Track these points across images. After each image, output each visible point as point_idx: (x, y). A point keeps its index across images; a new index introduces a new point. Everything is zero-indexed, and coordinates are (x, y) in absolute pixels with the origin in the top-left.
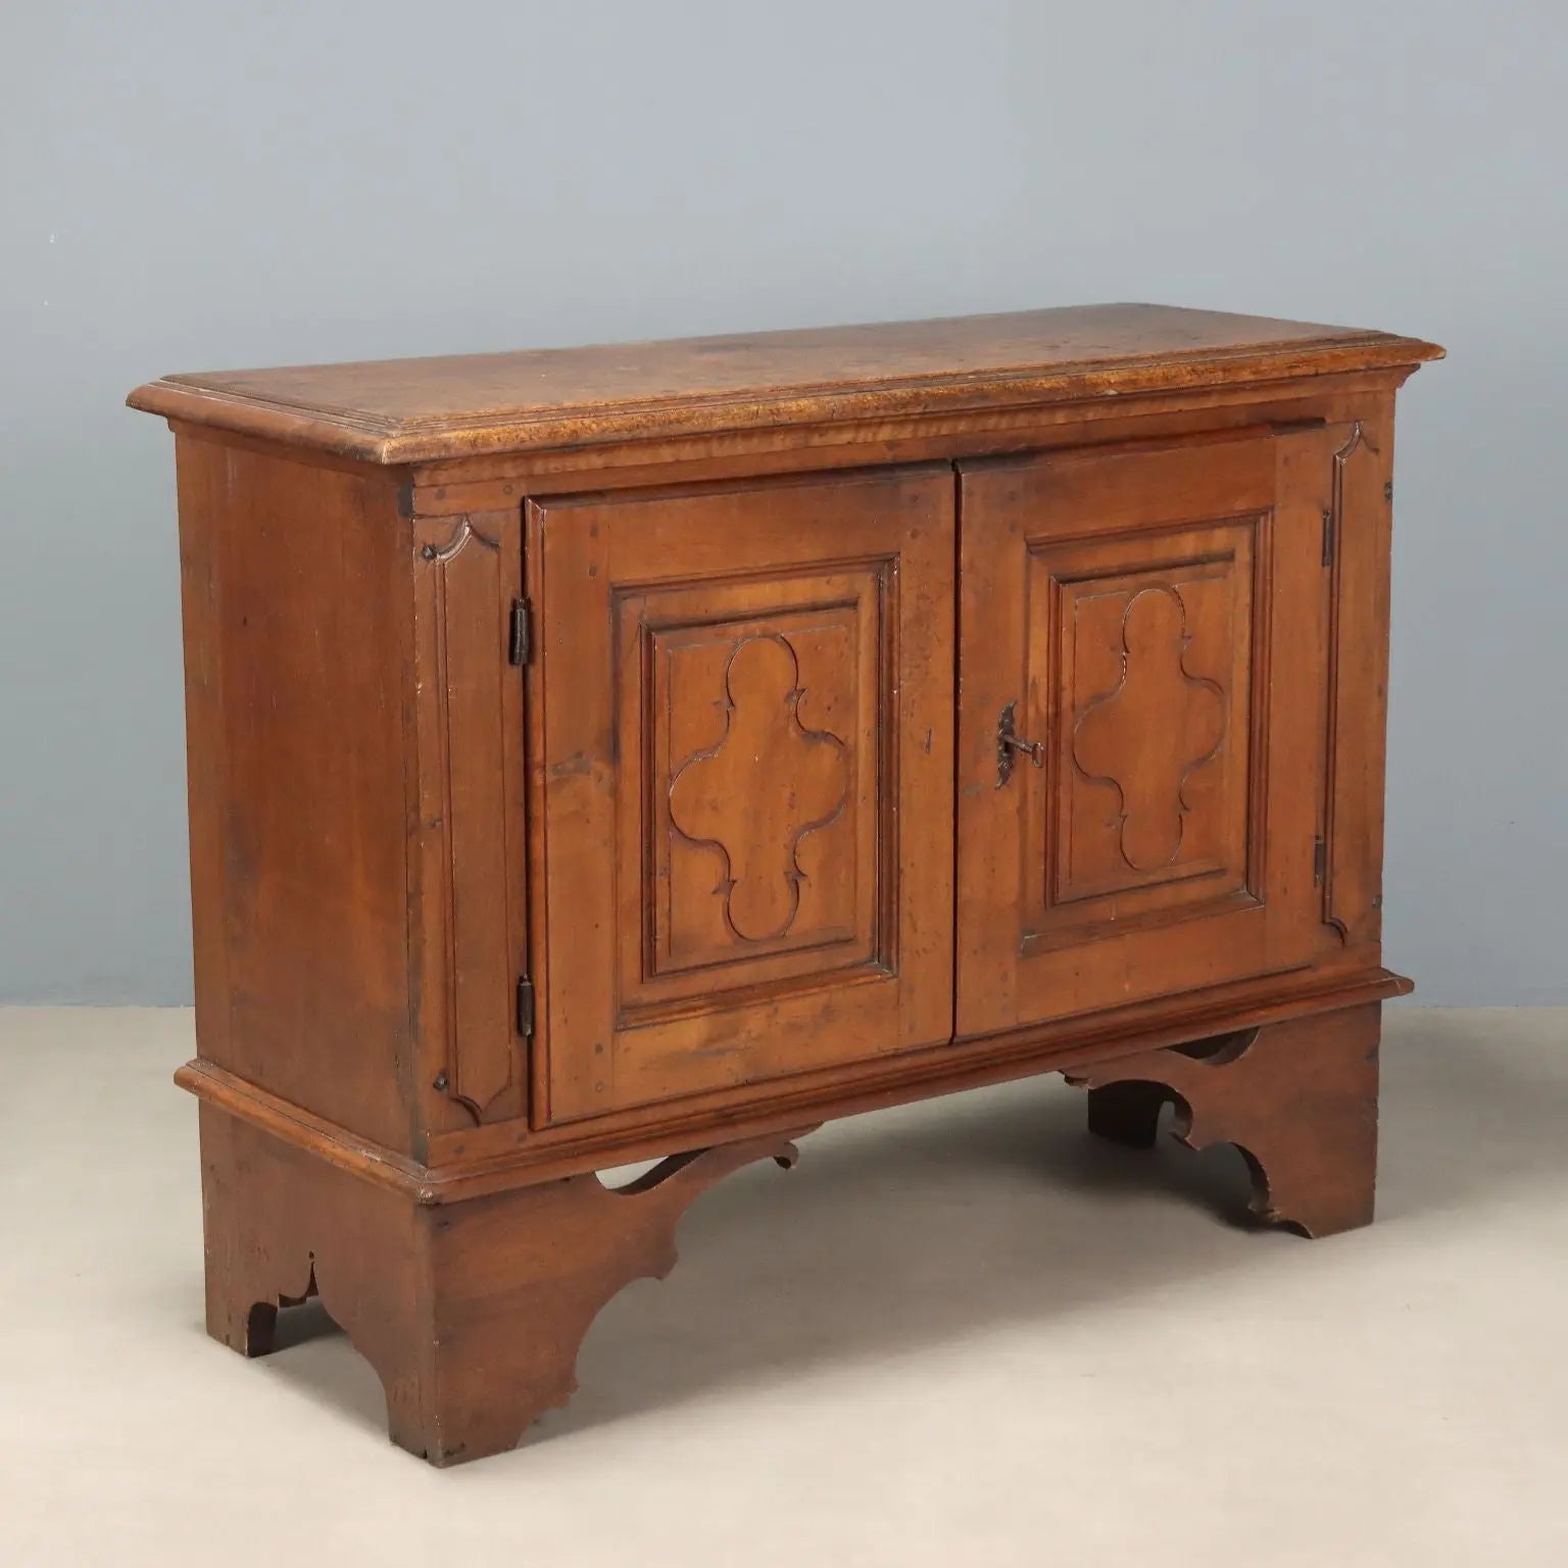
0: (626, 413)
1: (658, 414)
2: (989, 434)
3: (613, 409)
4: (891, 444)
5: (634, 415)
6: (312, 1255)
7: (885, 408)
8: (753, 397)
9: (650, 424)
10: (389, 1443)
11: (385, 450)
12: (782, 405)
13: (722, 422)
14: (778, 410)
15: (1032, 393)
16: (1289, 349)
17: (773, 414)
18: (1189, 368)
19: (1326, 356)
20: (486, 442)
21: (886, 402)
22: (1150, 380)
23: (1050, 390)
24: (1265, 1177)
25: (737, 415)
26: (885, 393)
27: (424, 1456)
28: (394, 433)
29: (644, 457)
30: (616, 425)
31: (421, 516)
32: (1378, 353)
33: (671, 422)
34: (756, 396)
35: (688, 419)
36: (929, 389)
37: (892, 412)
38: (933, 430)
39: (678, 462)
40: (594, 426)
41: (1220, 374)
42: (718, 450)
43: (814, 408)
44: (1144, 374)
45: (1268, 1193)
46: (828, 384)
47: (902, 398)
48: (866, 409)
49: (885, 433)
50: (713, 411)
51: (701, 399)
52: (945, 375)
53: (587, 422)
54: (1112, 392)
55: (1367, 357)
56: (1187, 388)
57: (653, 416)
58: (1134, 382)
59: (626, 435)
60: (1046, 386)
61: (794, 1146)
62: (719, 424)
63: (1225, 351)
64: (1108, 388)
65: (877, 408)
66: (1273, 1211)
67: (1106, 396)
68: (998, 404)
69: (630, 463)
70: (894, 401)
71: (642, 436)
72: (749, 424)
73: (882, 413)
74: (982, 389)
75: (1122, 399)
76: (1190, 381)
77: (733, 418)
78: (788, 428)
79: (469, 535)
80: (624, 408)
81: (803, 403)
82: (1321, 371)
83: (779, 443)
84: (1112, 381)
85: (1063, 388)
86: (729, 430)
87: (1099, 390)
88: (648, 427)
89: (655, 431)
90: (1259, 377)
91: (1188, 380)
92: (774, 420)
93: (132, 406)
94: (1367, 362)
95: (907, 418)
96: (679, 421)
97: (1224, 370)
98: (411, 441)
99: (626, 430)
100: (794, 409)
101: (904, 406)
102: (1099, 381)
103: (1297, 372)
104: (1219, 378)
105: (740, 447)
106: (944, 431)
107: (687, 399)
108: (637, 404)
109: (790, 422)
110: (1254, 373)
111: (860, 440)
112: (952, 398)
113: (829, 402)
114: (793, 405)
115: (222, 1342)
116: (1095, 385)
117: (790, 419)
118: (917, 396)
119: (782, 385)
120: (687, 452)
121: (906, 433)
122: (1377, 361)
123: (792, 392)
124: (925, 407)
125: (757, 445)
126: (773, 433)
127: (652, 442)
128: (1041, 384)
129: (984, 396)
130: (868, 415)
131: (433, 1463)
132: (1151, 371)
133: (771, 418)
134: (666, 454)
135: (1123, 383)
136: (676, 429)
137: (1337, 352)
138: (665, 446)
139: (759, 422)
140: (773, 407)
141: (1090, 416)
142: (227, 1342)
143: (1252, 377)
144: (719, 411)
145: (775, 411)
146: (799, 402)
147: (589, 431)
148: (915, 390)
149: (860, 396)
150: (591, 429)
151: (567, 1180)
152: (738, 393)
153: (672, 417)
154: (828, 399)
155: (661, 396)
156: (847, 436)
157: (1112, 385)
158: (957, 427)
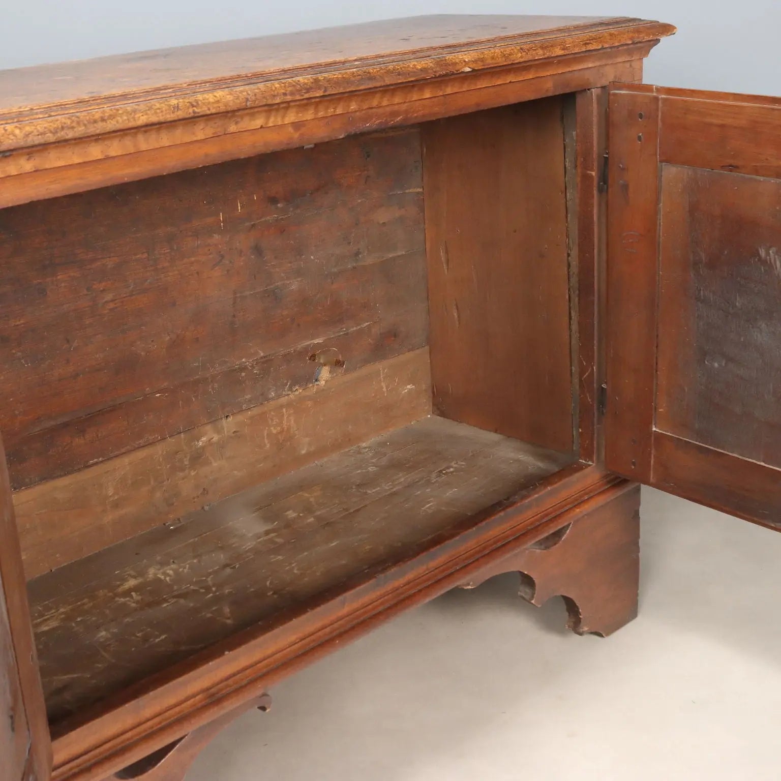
0: (50, 116)
1: (83, 114)
2: (374, 110)
3: (37, 114)
4: (297, 126)
5: (59, 117)
7: (292, 94)
8: (173, 92)
9: (74, 124)
12: (200, 97)
13: (145, 117)
14: (197, 101)
15: (409, 74)
16: (578, 30)
17: (193, 106)
18: (518, 48)
19: (606, 35)
21: (290, 89)
22: (493, 58)
23: (421, 69)
24: (578, 609)
25: (160, 111)
26: (290, 80)
29: (74, 157)
30: (40, 128)
32: (638, 31)
33: (95, 122)
34: (178, 90)
35: (112, 117)
36: (326, 75)
37: (298, 97)
38: (331, 111)
39: (107, 158)
40: (17, 132)
41: (540, 52)
42: (144, 143)
43: (230, 98)
44: (488, 53)
45: (580, 618)
46: (239, 76)
47: (305, 84)
48: (274, 96)
49: (291, 117)
50: (136, 107)
51: (124, 97)
52: (335, 63)
53: (9, 127)
54: (468, 69)
55: (631, 35)
56: (519, 63)
57: (78, 117)
58: (482, 60)
59: (51, 138)
62: (142, 120)
63: (537, 34)
64: (465, 66)
65: (285, 94)
66: (583, 629)
67: (463, 72)
68: (383, 84)
69: (61, 163)
70: (298, 87)
71: (67, 137)
72: (170, 117)
73: (289, 98)
74: (369, 73)
75: (476, 74)
76: (522, 57)
77: (156, 113)
78: (208, 117)
80: (48, 111)
81: (219, 94)
82: (606, 46)
83: (201, 132)
84: (467, 60)
85: (432, 68)
86: (153, 124)
87: (458, 67)
88: (73, 128)
89: (80, 131)
90: (567, 52)
91: (518, 57)
92: (194, 112)
94: (631, 39)
95: (309, 101)
96: (103, 120)
97: (542, 48)
99: (51, 132)
100: (211, 100)
101: (308, 90)
102: (457, 61)
103: (590, 47)
104: (540, 54)
105: (165, 139)
106: (339, 111)
107: (110, 99)
108: (62, 106)
109: (209, 112)
110: (563, 49)
111: (271, 124)
112: (345, 81)
113: (241, 92)
114: (210, 97)
116: (455, 64)
117: (209, 109)
118: (316, 81)
119: (200, 79)
120: (115, 148)
121: (309, 115)
122: (638, 38)
123: (208, 85)
124: (325, 91)
125: (180, 135)
126: (195, 123)
127: (80, 141)
128: (414, 65)
129: (371, 78)
130: (278, 101)
132: (493, 51)
133: (191, 110)
134: (95, 152)
135: (475, 61)
136: (100, 128)
137: (612, 31)
138: (93, 144)
139: (180, 114)
140: (192, 99)
141: (449, 90)
143: (561, 53)
144: (142, 107)
145: (195, 104)
146: (215, 94)
147: (11, 137)
148: (314, 77)
149: (269, 84)
150: (15, 135)
152: (159, 89)
153: (97, 116)
154: (242, 88)
155: (86, 97)
156: (259, 122)
157: (466, 63)
158: (349, 107)
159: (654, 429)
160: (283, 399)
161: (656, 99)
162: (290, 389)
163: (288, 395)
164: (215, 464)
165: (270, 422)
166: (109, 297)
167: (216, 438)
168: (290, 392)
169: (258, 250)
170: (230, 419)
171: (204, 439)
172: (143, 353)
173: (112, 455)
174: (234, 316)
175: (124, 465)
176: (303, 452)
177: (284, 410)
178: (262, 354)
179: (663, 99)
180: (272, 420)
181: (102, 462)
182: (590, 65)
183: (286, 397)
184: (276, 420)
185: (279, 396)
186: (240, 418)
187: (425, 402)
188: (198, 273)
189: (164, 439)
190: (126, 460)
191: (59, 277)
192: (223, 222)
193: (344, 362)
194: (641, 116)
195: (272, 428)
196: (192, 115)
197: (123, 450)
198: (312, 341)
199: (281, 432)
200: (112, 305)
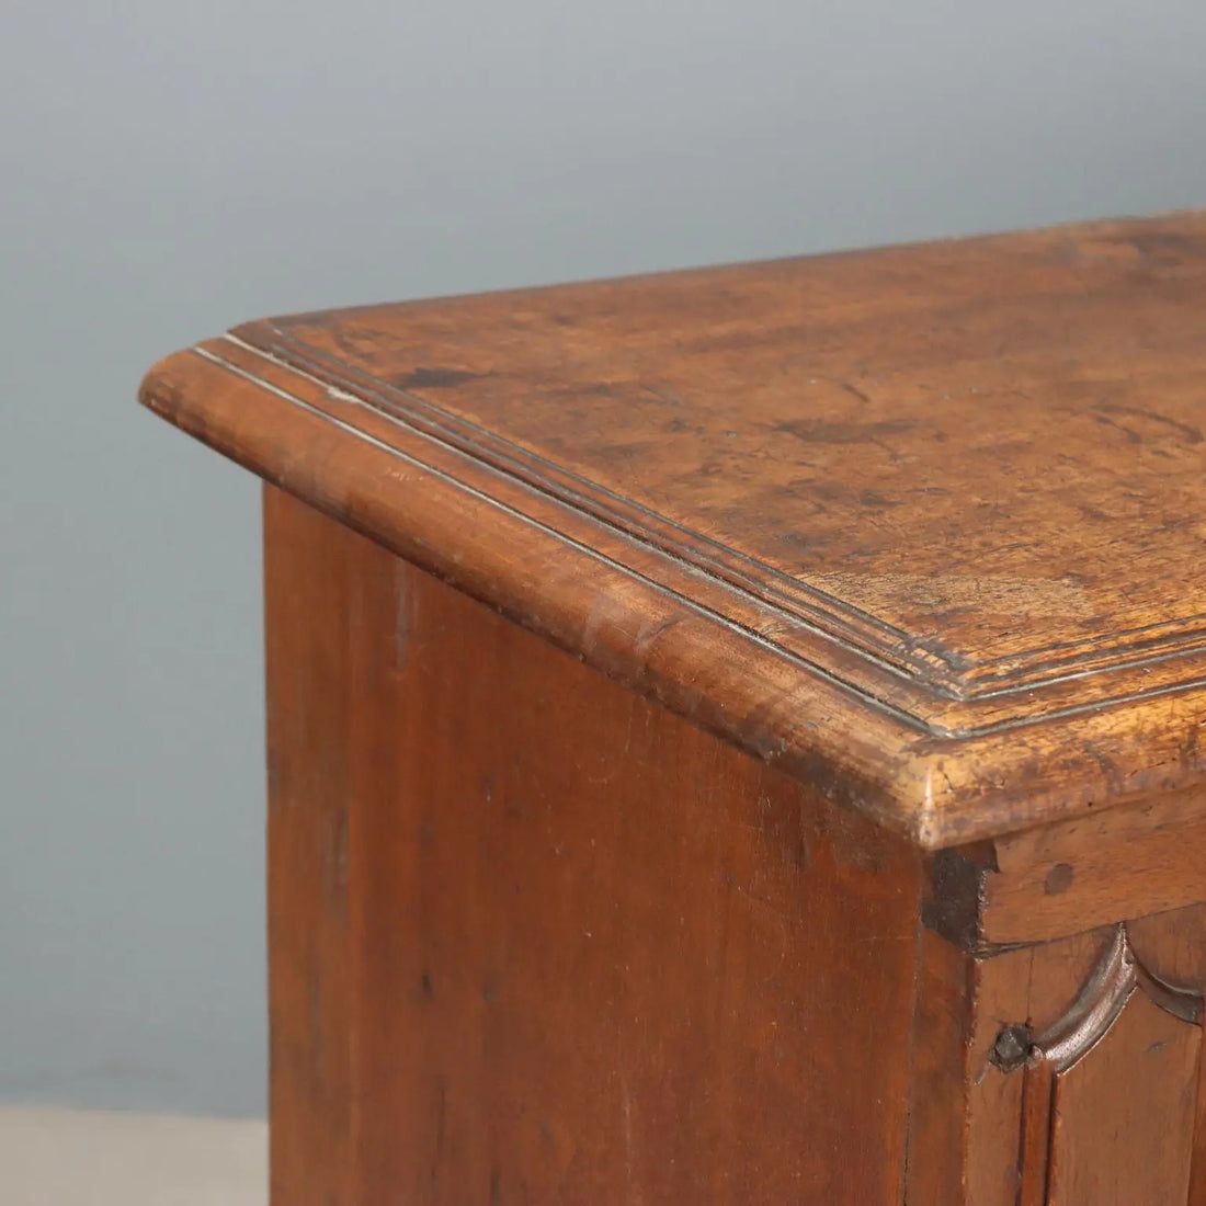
11: (928, 793)
28: (947, 723)
31: (999, 949)
79: (1127, 989)
93: (149, 406)
98: (1000, 756)
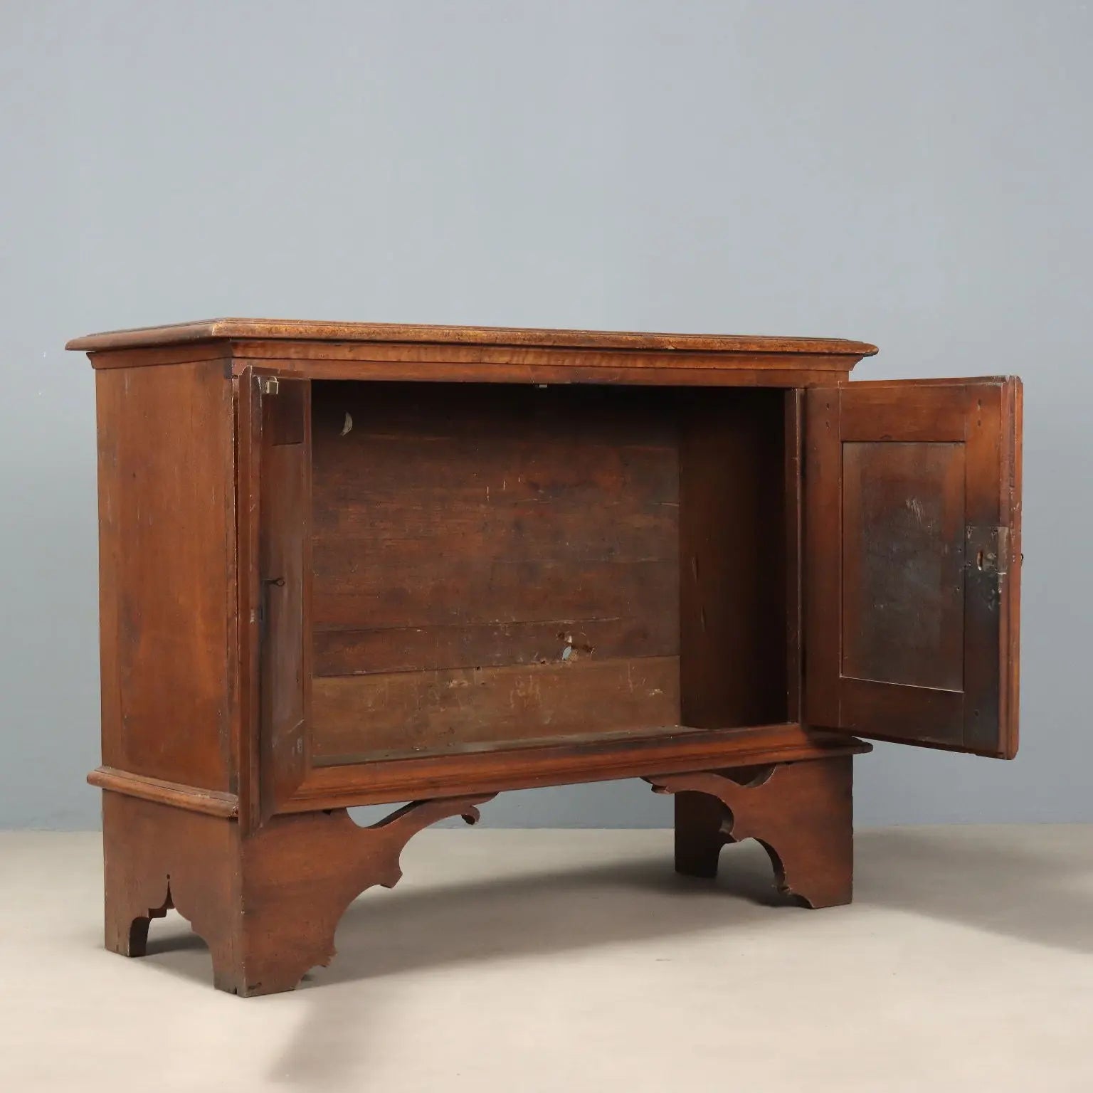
2: (595, 369)
4: (534, 367)
5: (371, 327)
6: (168, 877)
10: (213, 988)
13: (427, 335)
14: (461, 333)
15: (621, 342)
16: (782, 338)
17: (458, 335)
18: (719, 340)
19: (804, 343)
20: (278, 331)
22: (694, 343)
23: (632, 341)
24: (782, 864)
26: (529, 332)
27: (235, 993)
29: (378, 356)
30: (360, 330)
32: (836, 344)
37: (533, 344)
38: (561, 361)
39: (399, 362)
41: (739, 346)
42: (425, 356)
43: (484, 335)
44: (691, 340)
45: (784, 875)
47: (539, 335)
48: (517, 339)
49: (530, 359)
54: (673, 349)
55: (828, 346)
56: (721, 352)
57: (383, 330)
58: (685, 343)
59: (366, 337)
60: (630, 339)
61: (476, 809)
62: (425, 338)
64: (668, 344)
65: (524, 339)
66: (788, 888)
67: (667, 349)
68: (599, 346)
70: (534, 337)
71: (376, 339)
72: (443, 340)
73: (527, 343)
74: (590, 337)
75: (681, 354)
76: (722, 347)
78: (469, 346)
82: (801, 350)
83: (464, 356)
84: (671, 341)
85: (641, 341)
86: (431, 343)
87: (662, 344)
88: (380, 334)
89: (384, 336)
90: (762, 349)
91: (718, 346)
92: (459, 339)
94: (829, 349)
95: (543, 349)
96: (399, 333)
97: (740, 343)
100: (471, 334)
101: (542, 340)
102: (663, 340)
105: (439, 357)
106: (567, 362)
109: (469, 342)
110: (760, 347)
111: (514, 362)
112: (571, 340)
115: (114, 952)
116: (660, 342)
117: (469, 339)
120: (406, 355)
121: (544, 361)
122: (836, 349)
124: (554, 343)
125: (449, 355)
126: (460, 347)
128: (627, 338)
130: (519, 343)
131: (241, 996)
132: (696, 339)
135: (679, 343)
139: (449, 339)
141: (659, 364)
142: (117, 951)
149: (514, 331)
151: (328, 812)
156: (505, 358)
157: (670, 343)
158: (575, 360)
159: (841, 676)
160: (530, 666)
161: (838, 391)
162: (538, 659)
163: (535, 664)
164: (462, 708)
165: (516, 683)
166: (387, 535)
167: (466, 684)
168: (537, 662)
169: (518, 526)
170: (481, 671)
171: (455, 682)
172: (410, 591)
173: (375, 671)
174: (491, 579)
175: (384, 684)
176: (547, 722)
177: (531, 676)
178: (514, 620)
179: (842, 390)
180: (519, 683)
181: (365, 675)
182: (792, 368)
183: (534, 666)
184: (522, 684)
185: (525, 663)
186: (490, 672)
187: (674, 710)
188: (463, 534)
189: (419, 671)
190: (386, 679)
191: (350, 510)
192: (489, 495)
193: (591, 649)
194: (828, 406)
195: (518, 691)
196: (457, 340)
197: (384, 671)
198: (562, 621)
199: (526, 697)
200: (389, 543)
